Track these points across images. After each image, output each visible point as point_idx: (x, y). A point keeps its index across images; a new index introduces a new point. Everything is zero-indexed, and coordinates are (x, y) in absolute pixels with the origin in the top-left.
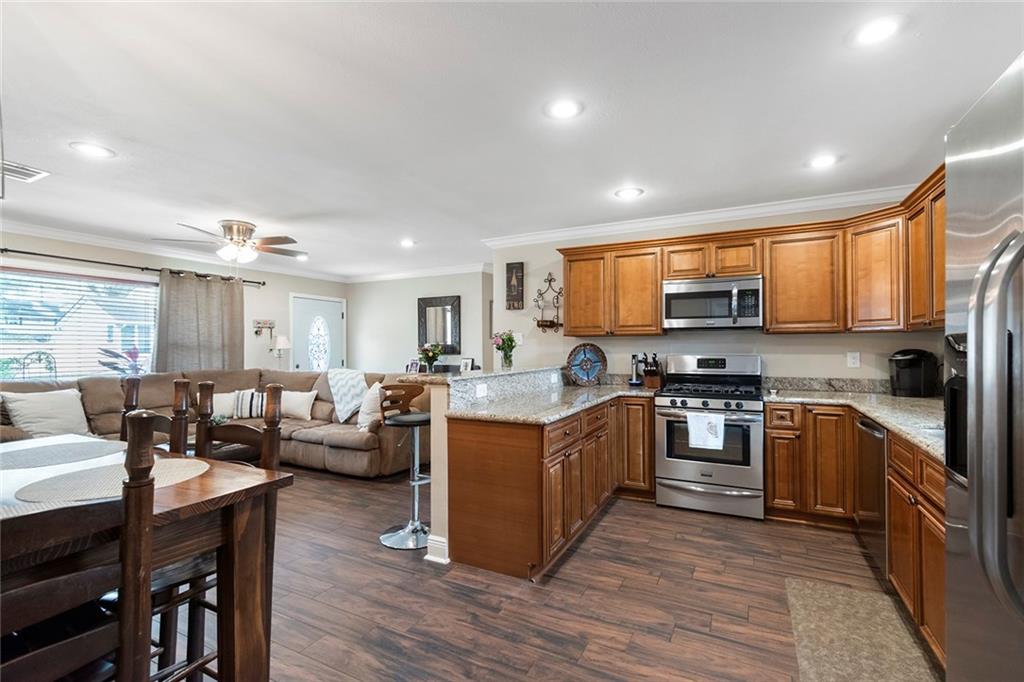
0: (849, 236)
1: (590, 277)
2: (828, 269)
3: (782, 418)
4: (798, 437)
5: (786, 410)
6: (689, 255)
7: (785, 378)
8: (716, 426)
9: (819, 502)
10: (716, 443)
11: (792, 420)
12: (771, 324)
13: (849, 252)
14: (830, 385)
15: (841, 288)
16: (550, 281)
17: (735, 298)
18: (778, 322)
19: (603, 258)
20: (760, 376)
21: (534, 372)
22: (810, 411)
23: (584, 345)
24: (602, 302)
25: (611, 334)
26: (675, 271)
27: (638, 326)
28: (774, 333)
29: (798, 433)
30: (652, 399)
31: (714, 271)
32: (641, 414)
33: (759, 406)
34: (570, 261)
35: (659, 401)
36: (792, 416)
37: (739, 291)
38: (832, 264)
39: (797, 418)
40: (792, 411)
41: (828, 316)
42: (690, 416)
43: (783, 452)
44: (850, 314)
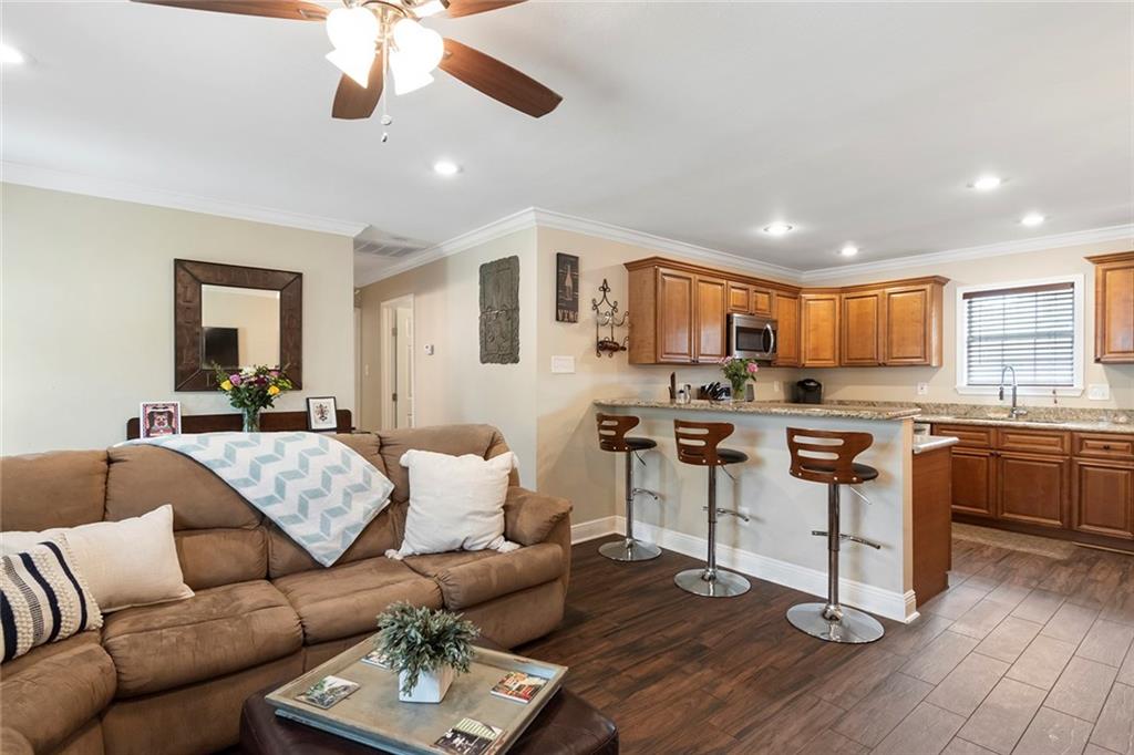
0: (803, 300)
1: (679, 297)
2: (794, 321)
13: (803, 311)
16: (605, 290)
18: (778, 357)
19: (690, 278)
25: (696, 362)
26: (733, 305)
27: (712, 356)
28: (776, 366)
31: (753, 310)
38: (795, 318)
41: (794, 356)
44: (803, 354)
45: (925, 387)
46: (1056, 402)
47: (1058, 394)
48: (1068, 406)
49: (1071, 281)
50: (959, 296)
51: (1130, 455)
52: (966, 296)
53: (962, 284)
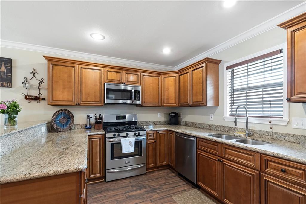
0: (163, 78)
1: (66, 75)
2: (157, 87)
3: (151, 136)
4: (155, 142)
5: (152, 133)
6: (115, 73)
7: (143, 122)
8: (132, 143)
9: (160, 162)
10: (132, 150)
11: (154, 136)
12: (143, 103)
13: (163, 83)
14: (154, 123)
15: (161, 93)
16: (34, 74)
17: (133, 93)
18: (144, 103)
19: (74, 67)
20: (137, 122)
21: (34, 128)
22: (158, 133)
23: (62, 110)
24: (73, 88)
25: (78, 105)
26: (109, 79)
27: (92, 102)
28: (144, 107)
29: (155, 140)
30: (105, 135)
31: (125, 82)
32: (99, 143)
33: (145, 133)
34: (53, 64)
35: (108, 135)
36: (153, 135)
37: (134, 91)
38: (159, 86)
39: (155, 135)
40: (153, 133)
41: (157, 102)
42: (122, 140)
43: (151, 148)
44: (163, 101)
45: (213, 117)
46: (271, 128)
47: (272, 123)
48: (279, 131)
49: (280, 48)
50: (225, 68)
51: (302, 181)
52: (228, 68)
53: (226, 62)
